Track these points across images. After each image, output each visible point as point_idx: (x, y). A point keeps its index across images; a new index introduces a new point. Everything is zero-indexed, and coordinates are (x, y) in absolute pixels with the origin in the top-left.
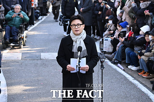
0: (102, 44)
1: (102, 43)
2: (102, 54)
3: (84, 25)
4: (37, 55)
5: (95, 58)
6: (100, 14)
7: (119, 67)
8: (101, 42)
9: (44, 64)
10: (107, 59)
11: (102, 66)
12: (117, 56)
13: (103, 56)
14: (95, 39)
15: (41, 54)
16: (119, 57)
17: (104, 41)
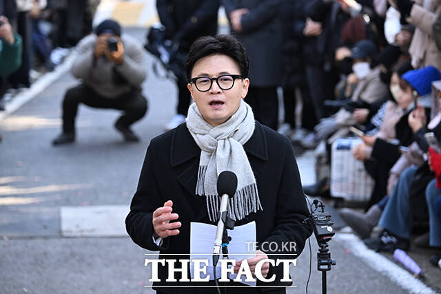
0: (325, 168)
1: (325, 161)
2: (321, 206)
3: (246, 82)
4: (46, 217)
5: (295, 220)
6: (313, 38)
7: (398, 263)
8: (319, 158)
9: (73, 255)
10: (348, 229)
11: (324, 256)
12: (392, 218)
13: (326, 213)
14: (298, 144)
15: (59, 213)
16: (401, 221)
17: (336, 154)
